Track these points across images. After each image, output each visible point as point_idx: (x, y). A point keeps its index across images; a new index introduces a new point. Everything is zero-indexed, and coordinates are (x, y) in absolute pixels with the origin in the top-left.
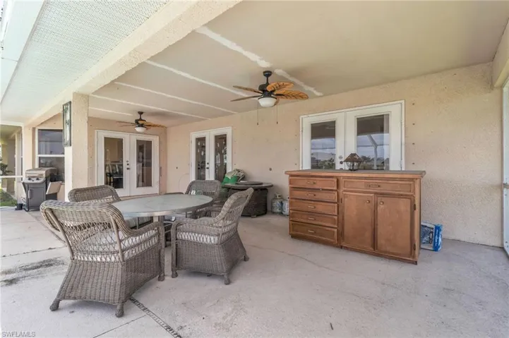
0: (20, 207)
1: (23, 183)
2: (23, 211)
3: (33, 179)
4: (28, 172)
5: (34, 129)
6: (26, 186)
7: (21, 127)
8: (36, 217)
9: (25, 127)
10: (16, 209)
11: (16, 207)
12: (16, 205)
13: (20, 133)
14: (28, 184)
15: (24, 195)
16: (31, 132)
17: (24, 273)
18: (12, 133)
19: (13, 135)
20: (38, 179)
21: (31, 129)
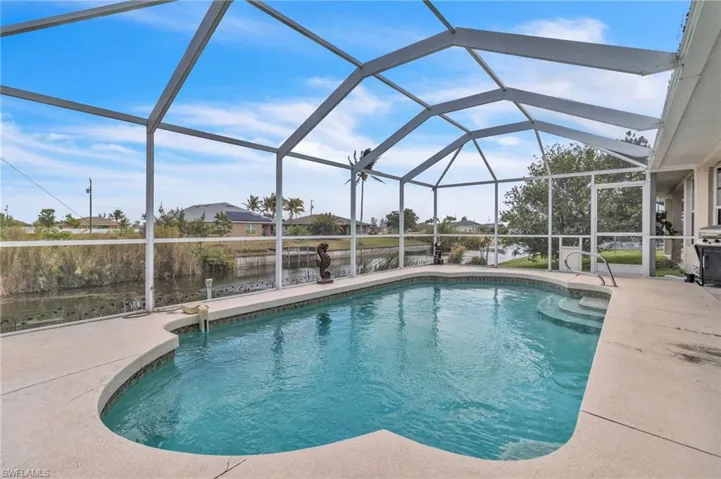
0: (691, 278)
1: (696, 247)
2: (695, 285)
3: (710, 240)
4: (702, 231)
5: (711, 169)
6: (700, 250)
7: (692, 171)
8: (715, 296)
9: (699, 169)
10: (686, 281)
11: (686, 278)
12: (686, 275)
13: (691, 180)
14: (704, 248)
15: (697, 263)
16: (706, 174)
17: (706, 356)
18: (680, 181)
19: (680, 185)
20: (717, 241)
21: (707, 170)
